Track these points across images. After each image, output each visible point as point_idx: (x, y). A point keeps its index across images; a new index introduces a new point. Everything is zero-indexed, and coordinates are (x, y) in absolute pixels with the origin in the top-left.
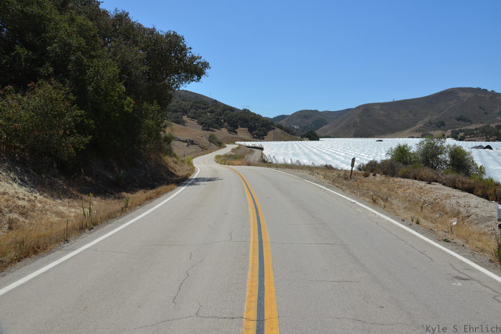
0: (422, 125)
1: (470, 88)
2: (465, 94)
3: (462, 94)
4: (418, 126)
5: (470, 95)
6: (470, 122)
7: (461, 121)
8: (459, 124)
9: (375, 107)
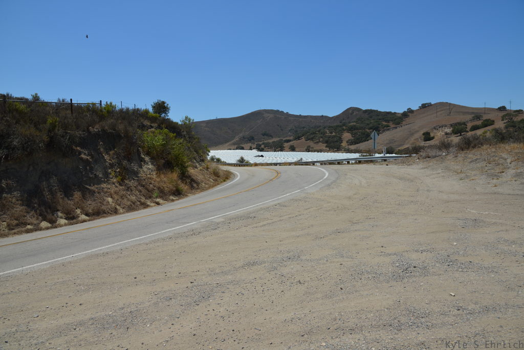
0: (237, 139)
1: (272, 110)
2: (268, 115)
3: (266, 115)
4: (235, 140)
5: (271, 116)
6: (271, 136)
7: (265, 136)
8: (264, 138)
9: (202, 125)
